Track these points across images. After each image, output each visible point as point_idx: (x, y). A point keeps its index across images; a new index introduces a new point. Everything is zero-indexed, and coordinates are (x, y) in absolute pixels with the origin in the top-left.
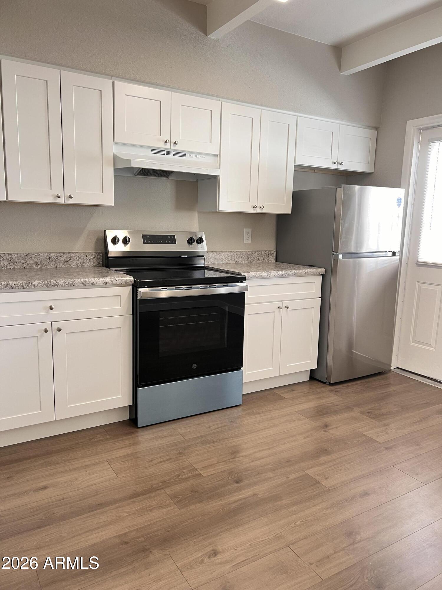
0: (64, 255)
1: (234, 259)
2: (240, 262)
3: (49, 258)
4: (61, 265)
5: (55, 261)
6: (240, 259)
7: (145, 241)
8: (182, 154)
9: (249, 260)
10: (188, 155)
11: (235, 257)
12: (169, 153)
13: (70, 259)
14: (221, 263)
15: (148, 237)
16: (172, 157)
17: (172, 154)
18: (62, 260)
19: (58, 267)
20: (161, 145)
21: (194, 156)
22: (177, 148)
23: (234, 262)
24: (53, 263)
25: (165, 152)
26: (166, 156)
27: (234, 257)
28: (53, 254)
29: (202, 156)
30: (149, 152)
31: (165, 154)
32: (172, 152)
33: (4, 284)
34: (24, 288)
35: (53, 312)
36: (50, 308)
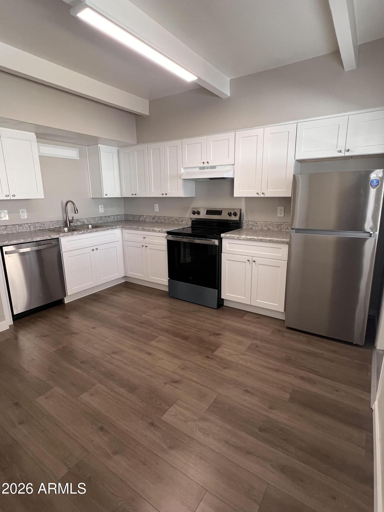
0: (181, 219)
2: (271, 229)
6: (271, 227)
7: (207, 213)
8: (214, 167)
10: (217, 167)
11: (268, 226)
12: (208, 168)
13: (183, 221)
14: (257, 228)
15: (209, 211)
16: (209, 170)
18: (180, 221)
19: (179, 223)
20: (202, 165)
21: (220, 167)
22: (210, 165)
23: (266, 229)
24: (177, 221)
25: (206, 168)
26: (206, 170)
28: (177, 218)
29: (225, 166)
30: (198, 170)
33: (133, 227)
34: (137, 229)
35: (145, 239)
36: (144, 238)
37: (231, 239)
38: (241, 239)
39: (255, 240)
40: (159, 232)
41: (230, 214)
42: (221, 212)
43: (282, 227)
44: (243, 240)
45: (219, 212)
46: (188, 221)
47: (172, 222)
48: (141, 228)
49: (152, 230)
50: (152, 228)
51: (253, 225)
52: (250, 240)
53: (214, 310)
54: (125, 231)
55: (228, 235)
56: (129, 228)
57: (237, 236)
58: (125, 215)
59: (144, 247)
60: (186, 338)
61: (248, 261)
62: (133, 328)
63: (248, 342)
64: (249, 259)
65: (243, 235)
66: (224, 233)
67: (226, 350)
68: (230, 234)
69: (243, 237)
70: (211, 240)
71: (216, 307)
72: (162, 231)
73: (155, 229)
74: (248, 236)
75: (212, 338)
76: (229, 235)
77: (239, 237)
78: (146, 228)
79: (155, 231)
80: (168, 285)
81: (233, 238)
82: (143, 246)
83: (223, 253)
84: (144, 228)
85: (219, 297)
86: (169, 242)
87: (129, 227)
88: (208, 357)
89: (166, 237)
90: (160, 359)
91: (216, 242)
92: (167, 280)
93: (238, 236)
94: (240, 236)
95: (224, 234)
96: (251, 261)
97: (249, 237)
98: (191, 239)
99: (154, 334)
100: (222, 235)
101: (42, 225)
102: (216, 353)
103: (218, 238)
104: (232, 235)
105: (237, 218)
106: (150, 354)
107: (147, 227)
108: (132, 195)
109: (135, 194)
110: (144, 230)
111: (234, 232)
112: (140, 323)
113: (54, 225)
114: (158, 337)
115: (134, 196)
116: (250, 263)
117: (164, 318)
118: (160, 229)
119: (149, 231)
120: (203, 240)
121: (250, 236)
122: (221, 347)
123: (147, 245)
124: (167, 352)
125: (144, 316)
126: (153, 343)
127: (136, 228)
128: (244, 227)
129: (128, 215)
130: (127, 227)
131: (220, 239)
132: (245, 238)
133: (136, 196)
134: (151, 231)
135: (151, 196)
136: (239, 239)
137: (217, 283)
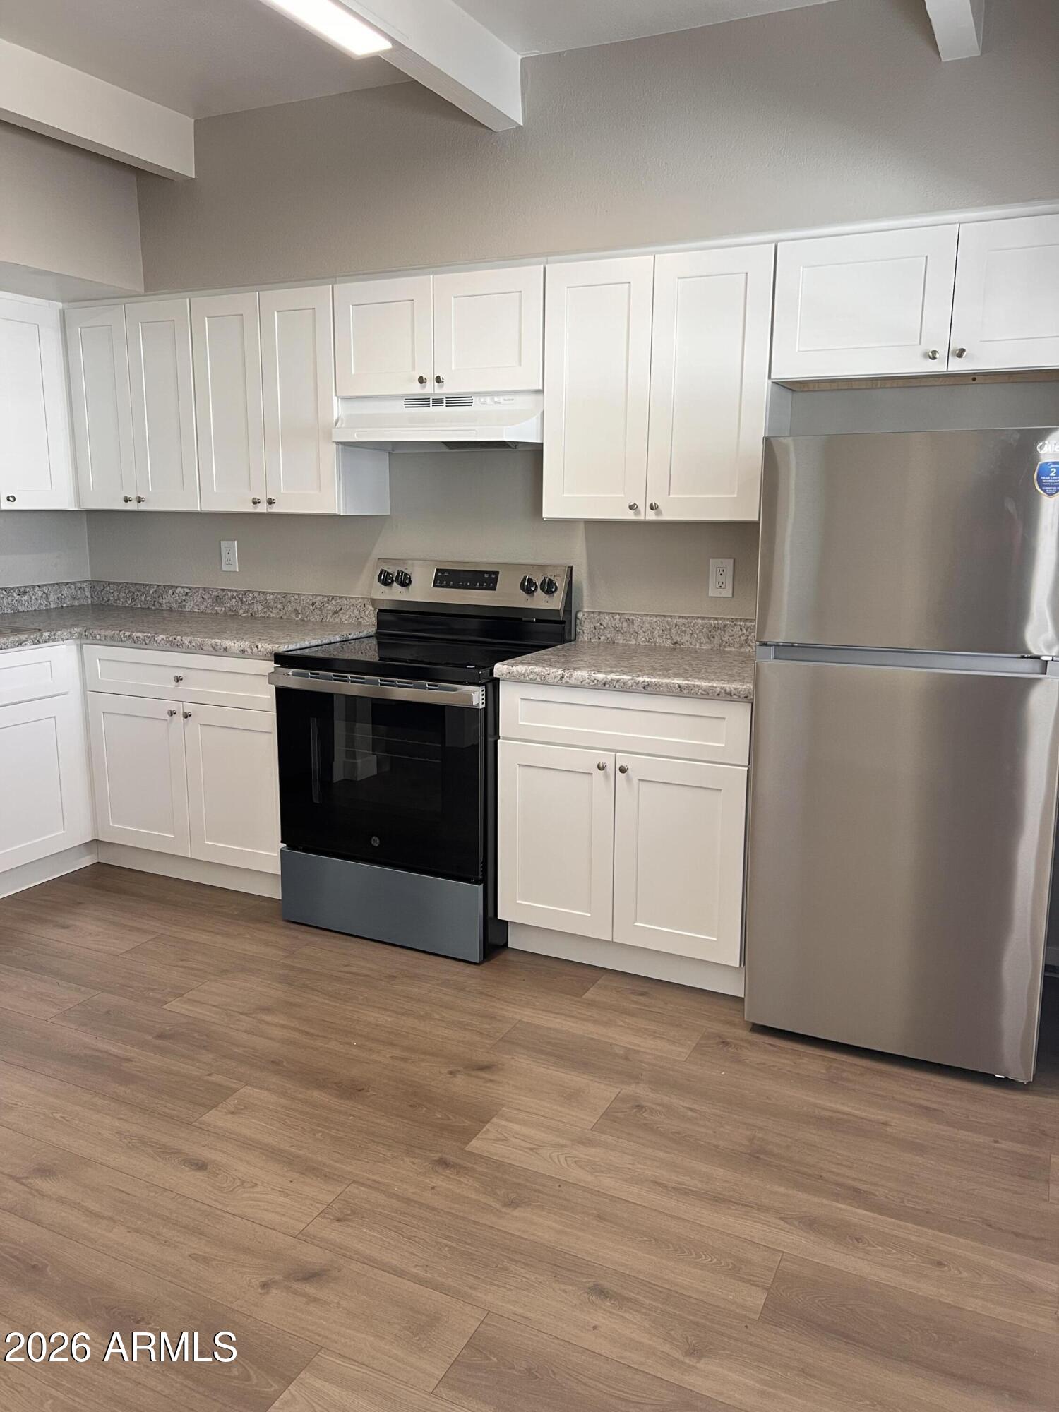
0: (333, 601)
1: (668, 637)
2: (687, 645)
3: (313, 604)
4: (329, 617)
5: (321, 610)
6: (686, 638)
7: (438, 582)
8: (463, 400)
9: (716, 641)
10: (475, 400)
11: (673, 631)
12: (438, 402)
13: (341, 609)
14: (633, 642)
15: (446, 574)
16: (444, 408)
17: (445, 402)
18: (330, 610)
19: (324, 620)
20: (416, 389)
21: (488, 399)
22: (449, 388)
23: (668, 643)
24: (319, 612)
25: (431, 400)
26: (432, 409)
27: (670, 630)
28: (318, 598)
29: (506, 397)
30: (400, 406)
31: (431, 405)
32: (445, 400)
33: (127, 634)
34: (146, 644)
35: (182, 685)
36: (178, 679)
37: (532, 682)
38: (571, 682)
39: (625, 689)
40: (243, 656)
41: (528, 587)
42: (493, 576)
43: (726, 638)
44: (581, 686)
45: (486, 579)
46: (362, 614)
47: (297, 612)
48: (163, 639)
49: (211, 649)
50: (213, 641)
51: (617, 631)
52: (607, 686)
53: (470, 969)
54: (97, 652)
55: (521, 669)
56: (113, 638)
57: (555, 672)
58: (93, 584)
59: (179, 718)
60: (353, 1090)
61: (601, 768)
62: (129, 1060)
63: (603, 1092)
64: (602, 761)
65: (579, 668)
66: (505, 662)
67: (516, 1127)
68: (529, 664)
69: (580, 674)
70: (456, 690)
71: (476, 956)
72: (255, 649)
73: (227, 643)
74: (599, 672)
75: (462, 1085)
76: (526, 667)
77: (562, 677)
78: (186, 640)
79: (225, 652)
80: (280, 874)
81: (542, 682)
82: (172, 713)
83: (504, 738)
84: (179, 638)
85: (490, 914)
86: (283, 696)
87: (110, 633)
88: (443, 1163)
89: (271, 677)
90: (243, 1182)
91: (476, 696)
92: (276, 855)
93: (560, 672)
94: (567, 674)
95: (508, 664)
96: (610, 768)
97: (601, 676)
98: (376, 683)
99: (216, 1078)
100: (500, 669)
102: (476, 1145)
103: (484, 681)
104: (537, 669)
105: (554, 603)
106: (201, 1166)
107: (192, 634)
108: (127, 500)
109: (140, 500)
110: (176, 646)
111: (546, 657)
112: (160, 1037)
114: (237, 1090)
115: (132, 506)
116: (607, 777)
117: (267, 1010)
118: (246, 645)
119: (199, 649)
120: (425, 688)
121: (606, 673)
122: (495, 1120)
123: (189, 708)
124: (274, 1154)
125: (175, 1005)
126: (216, 1118)
127: (144, 640)
128: (584, 637)
129: (110, 583)
130: (103, 633)
131: (490, 686)
132: (587, 681)
133: (142, 507)
134: (208, 650)
135: (205, 509)
136: (562, 683)
137: (481, 859)
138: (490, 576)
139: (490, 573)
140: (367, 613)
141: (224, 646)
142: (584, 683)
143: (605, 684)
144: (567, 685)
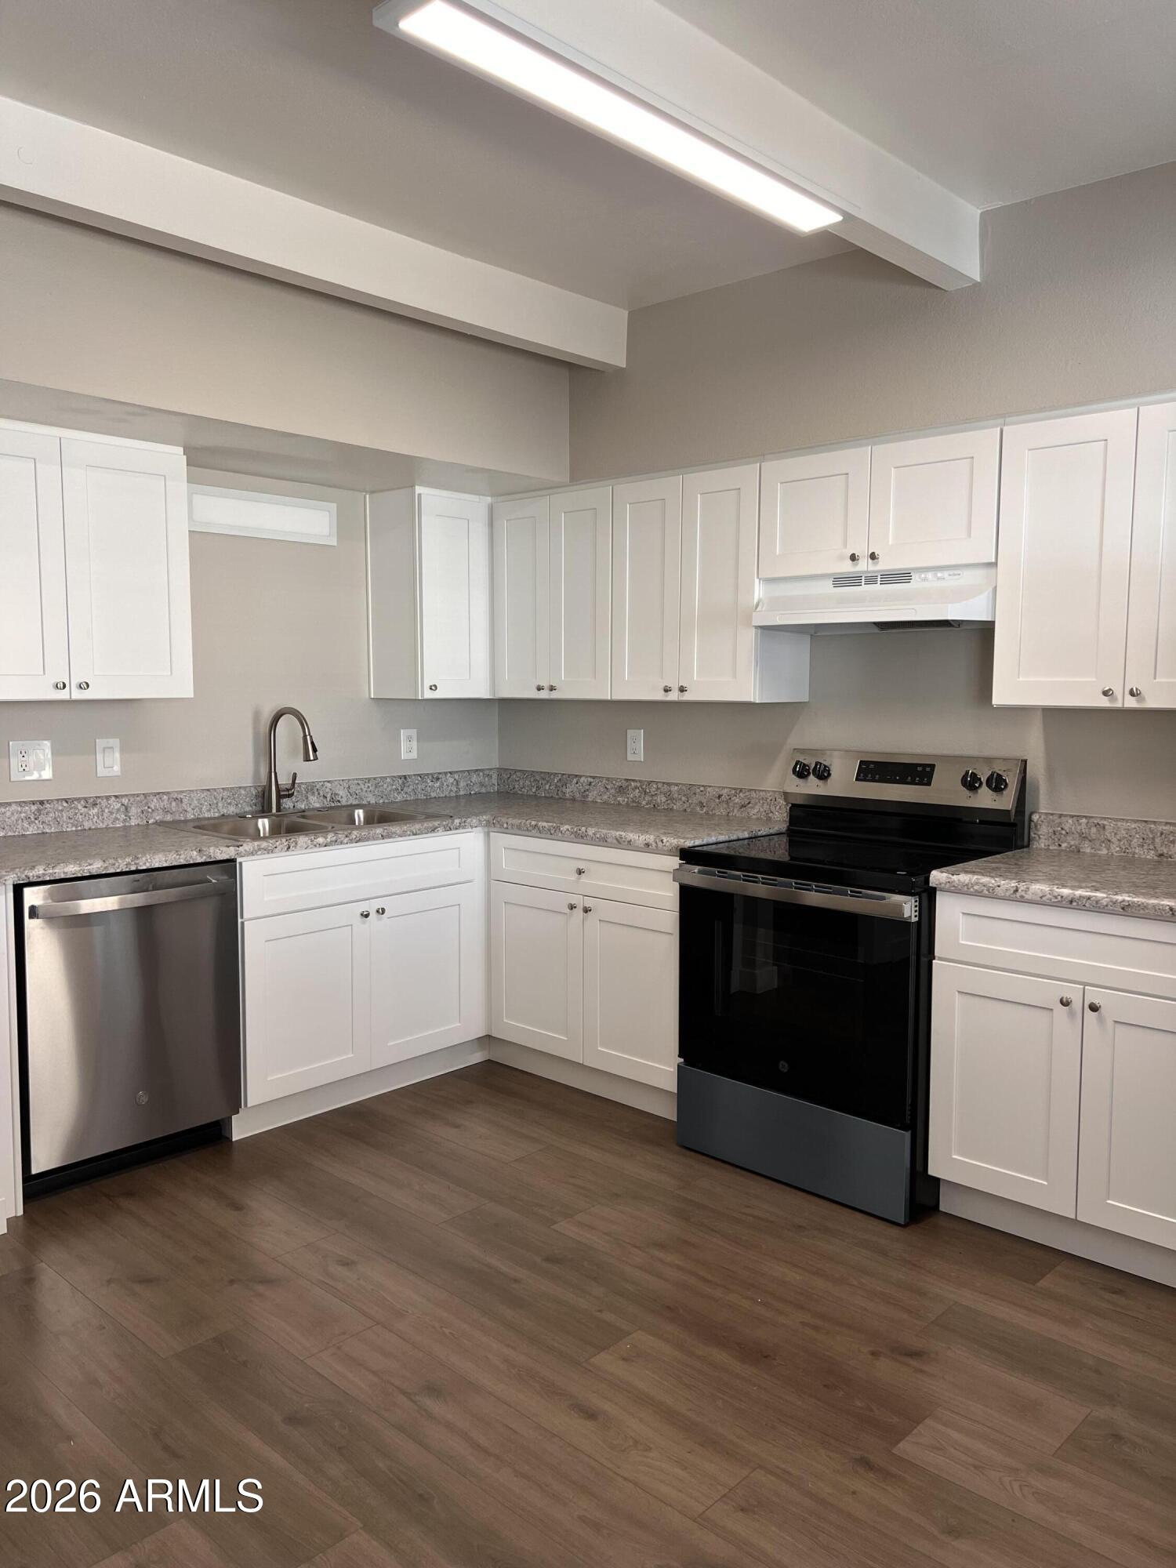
0: (741, 794)
1: (1152, 847)
3: (719, 797)
4: (736, 811)
5: (727, 803)
7: (862, 775)
8: (903, 576)
10: (915, 576)
11: (1158, 840)
12: (871, 580)
13: (749, 803)
14: (1105, 852)
15: (872, 766)
16: (878, 587)
17: (879, 579)
18: (736, 804)
19: (730, 814)
20: (847, 567)
21: (930, 575)
22: (884, 565)
23: (1152, 855)
24: (725, 806)
25: (863, 578)
26: (864, 588)
27: (1153, 838)
28: (726, 790)
29: (951, 572)
30: (827, 587)
31: (863, 583)
32: (879, 577)
33: (533, 823)
34: (552, 834)
35: (584, 878)
36: (580, 872)
37: (978, 894)
38: (1027, 897)
39: (1099, 909)
40: (647, 850)
41: (971, 783)
42: (928, 769)
44: (1040, 902)
45: (919, 773)
46: (773, 809)
47: (702, 805)
48: (568, 830)
49: (615, 841)
50: (618, 833)
51: (1084, 837)
52: (1074, 904)
53: (894, 1232)
54: (503, 841)
55: (964, 878)
56: (519, 827)
57: (1007, 884)
58: (501, 771)
59: (579, 912)
60: (757, 1355)
61: (1065, 1003)
62: (516, 1281)
63: (1069, 1411)
64: (1066, 995)
65: (1037, 881)
66: (943, 869)
67: (955, 1435)
68: (973, 873)
69: (1039, 888)
70: (884, 898)
71: (900, 1214)
72: (660, 844)
73: (631, 836)
74: (1064, 886)
75: (886, 1370)
76: (970, 876)
77: (1016, 891)
78: (591, 831)
79: (629, 846)
80: (676, 1091)
81: (991, 895)
82: (572, 907)
83: (940, 959)
84: (583, 829)
85: (919, 1168)
86: (688, 895)
87: (516, 821)
88: (866, 1464)
89: (676, 874)
90: (636, 1442)
91: (908, 908)
92: (672, 1070)
93: (1014, 884)
94: (1022, 886)
95: (947, 872)
96: (1077, 1004)
97: (1066, 892)
98: (790, 886)
99: (608, 1316)
100: (937, 877)
101: (174, 804)
102: (906, 1447)
103: (918, 890)
104: (985, 880)
105: (1005, 802)
106: (591, 1415)
107: (597, 825)
108: (539, 689)
109: (552, 688)
110: (580, 838)
111: (994, 865)
112: (548, 1259)
113: (220, 805)
114: (629, 1334)
115: (544, 695)
116: (1072, 1014)
117: (662, 1246)
118: (650, 838)
119: (603, 842)
120: (847, 895)
121: (1073, 888)
122: (928, 1421)
123: (589, 902)
124: (670, 1416)
125: (563, 1226)
126: (605, 1361)
127: (549, 830)
128: (1042, 839)
129: (516, 771)
130: (510, 821)
131: (925, 896)
132: (1049, 896)
133: (555, 695)
134: (611, 843)
135: (616, 697)
136: (1016, 898)
137: (909, 1101)
138: (924, 770)
139: (924, 766)
140: (778, 807)
141: (629, 839)
142: (1044, 898)
143: (1071, 902)
144: (1022, 900)
